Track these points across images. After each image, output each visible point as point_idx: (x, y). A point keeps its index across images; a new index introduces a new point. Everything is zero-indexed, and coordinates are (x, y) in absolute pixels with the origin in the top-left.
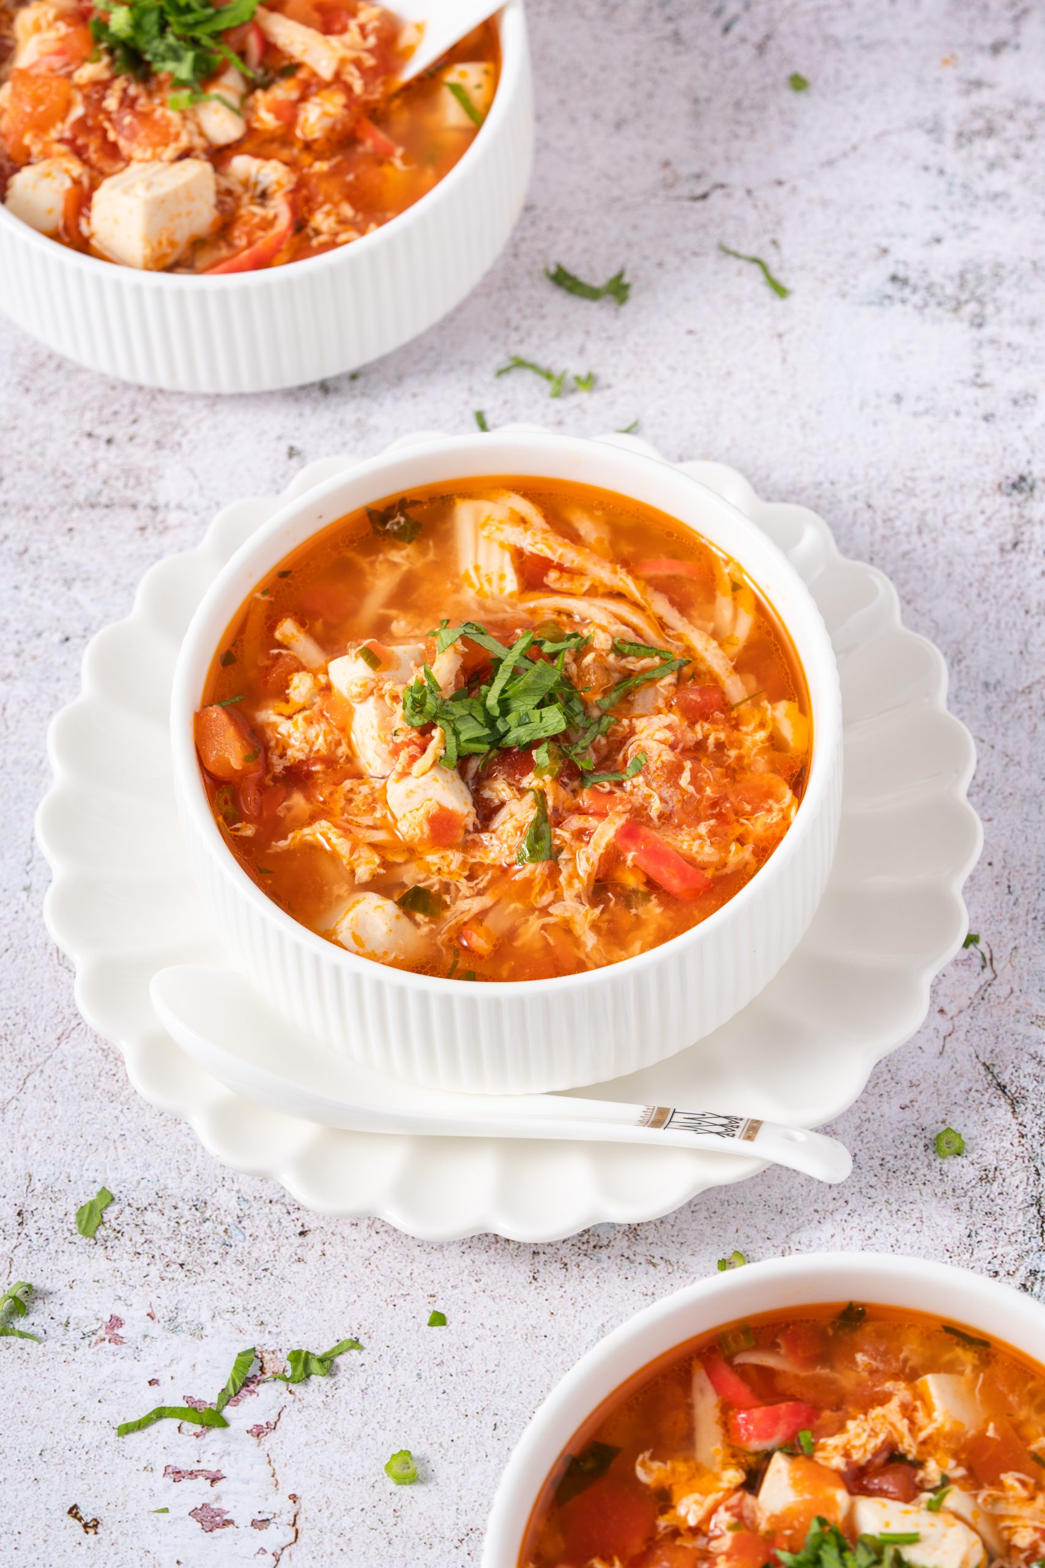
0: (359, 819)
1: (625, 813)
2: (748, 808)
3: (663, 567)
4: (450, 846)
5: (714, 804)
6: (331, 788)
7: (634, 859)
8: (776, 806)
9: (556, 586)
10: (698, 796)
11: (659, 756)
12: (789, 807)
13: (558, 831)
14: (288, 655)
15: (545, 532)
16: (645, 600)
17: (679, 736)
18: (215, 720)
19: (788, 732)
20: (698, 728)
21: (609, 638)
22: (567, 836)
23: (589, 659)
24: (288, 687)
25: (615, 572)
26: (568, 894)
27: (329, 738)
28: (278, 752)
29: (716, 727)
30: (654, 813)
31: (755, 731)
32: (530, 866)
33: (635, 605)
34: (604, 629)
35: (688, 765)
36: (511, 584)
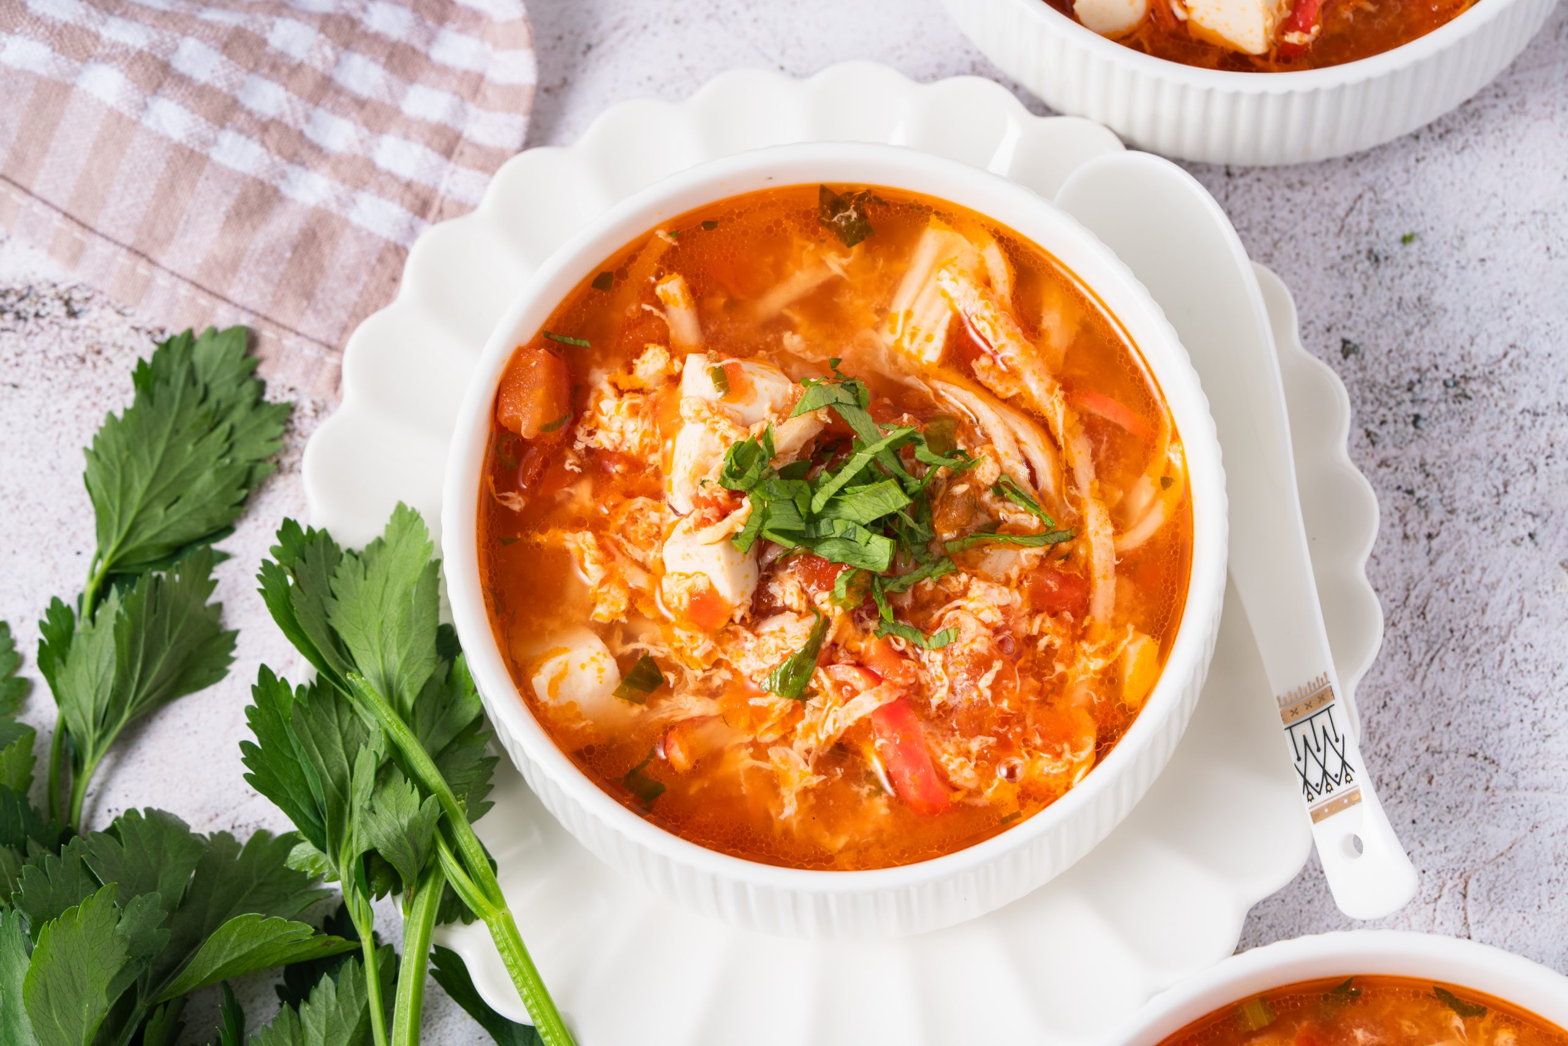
0: (629, 547)
1: (903, 687)
2: (1038, 741)
3: (1106, 409)
4: (705, 629)
5: (1005, 720)
6: (619, 498)
7: (882, 746)
8: (1067, 755)
9: (981, 376)
10: (991, 704)
11: (973, 641)
12: (1081, 764)
13: (821, 673)
14: (659, 318)
15: (1003, 308)
16: (1066, 440)
17: (1011, 623)
18: (531, 369)
19: (1130, 671)
20: (1038, 621)
21: (997, 473)
22: (827, 683)
23: (960, 489)
24: (638, 357)
25: (1050, 391)
26: (799, 745)
27: (646, 440)
28: (589, 427)
29: (1059, 629)
30: (935, 701)
31: (1095, 654)
32: (773, 697)
33: (1052, 440)
34: (997, 459)
35: (997, 665)
36: (932, 353)
